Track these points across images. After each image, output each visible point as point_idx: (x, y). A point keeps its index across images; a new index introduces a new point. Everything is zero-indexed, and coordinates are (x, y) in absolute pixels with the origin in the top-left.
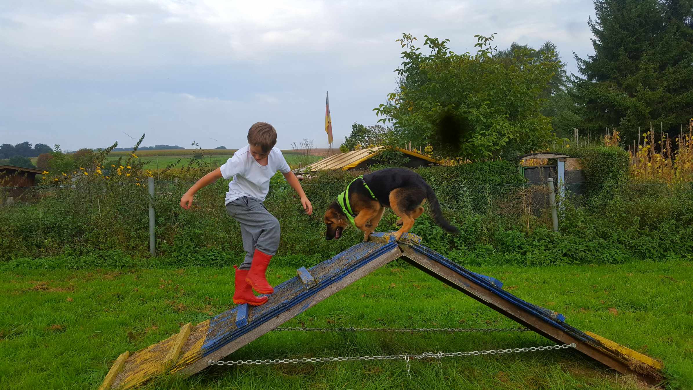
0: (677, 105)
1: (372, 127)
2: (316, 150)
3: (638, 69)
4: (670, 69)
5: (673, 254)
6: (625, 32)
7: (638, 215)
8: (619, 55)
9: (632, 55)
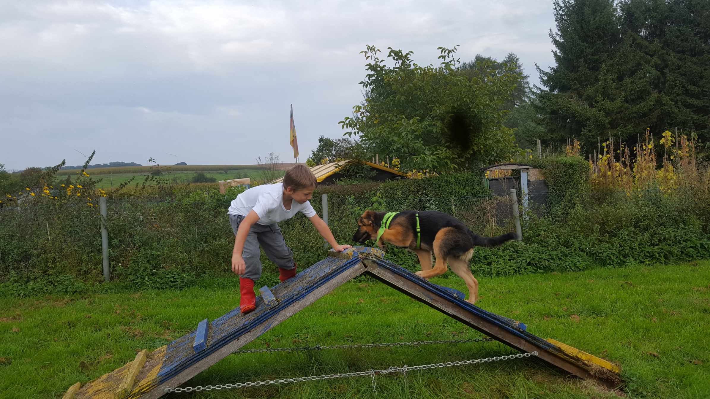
0: (635, 115)
1: (339, 140)
2: (282, 164)
3: (597, 80)
4: (627, 80)
5: (632, 260)
6: (585, 44)
7: (598, 223)
8: (579, 67)
9: (591, 66)
